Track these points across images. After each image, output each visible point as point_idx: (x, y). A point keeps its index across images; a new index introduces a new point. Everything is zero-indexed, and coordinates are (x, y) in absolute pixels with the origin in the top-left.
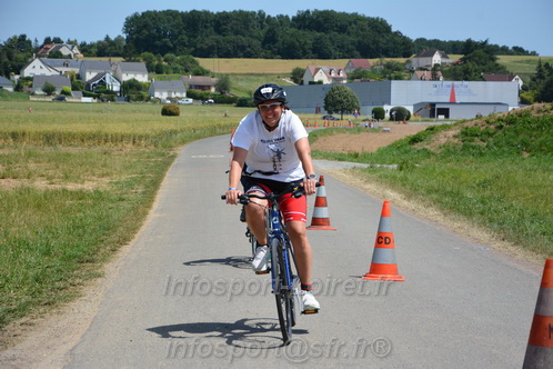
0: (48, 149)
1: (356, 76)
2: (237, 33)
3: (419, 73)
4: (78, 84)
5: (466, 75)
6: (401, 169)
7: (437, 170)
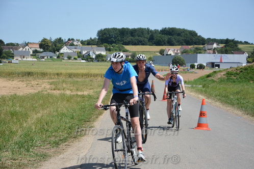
0: (70, 79)
1: (184, 52)
2: (139, 36)
3: (208, 51)
4: (80, 56)
5: (226, 52)
6: (204, 87)
7: (218, 88)
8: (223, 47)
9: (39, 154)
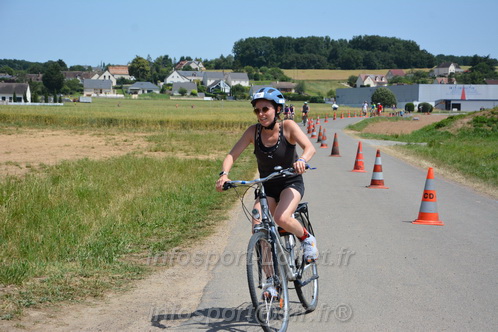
0: (184, 132)
1: (393, 81)
2: (310, 52)
3: (439, 79)
4: (202, 88)
5: (473, 81)
6: (430, 146)
7: (457, 147)
8: (467, 72)
9: (130, 266)
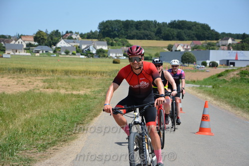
0: (66, 77)
1: (195, 48)
2: (145, 29)
3: (222, 47)
4: (79, 50)
5: (242, 48)
6: (213, 88)
8: (239, 43)
9: (23, 158)
